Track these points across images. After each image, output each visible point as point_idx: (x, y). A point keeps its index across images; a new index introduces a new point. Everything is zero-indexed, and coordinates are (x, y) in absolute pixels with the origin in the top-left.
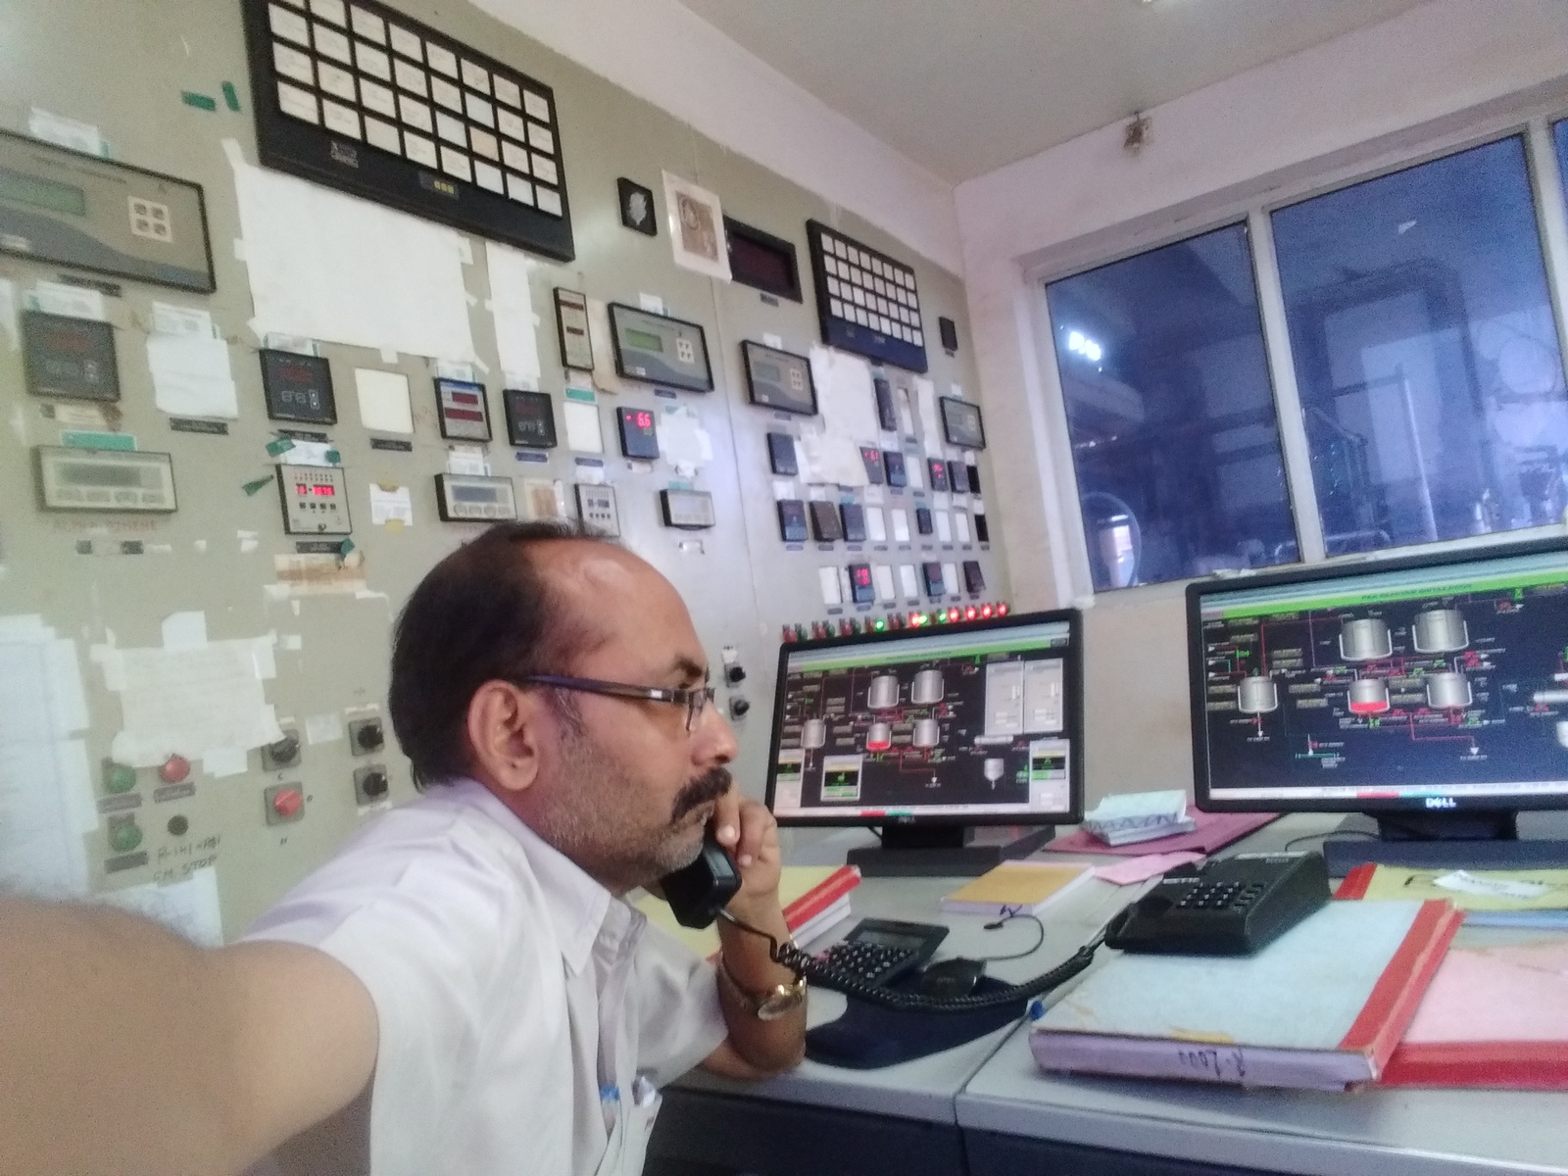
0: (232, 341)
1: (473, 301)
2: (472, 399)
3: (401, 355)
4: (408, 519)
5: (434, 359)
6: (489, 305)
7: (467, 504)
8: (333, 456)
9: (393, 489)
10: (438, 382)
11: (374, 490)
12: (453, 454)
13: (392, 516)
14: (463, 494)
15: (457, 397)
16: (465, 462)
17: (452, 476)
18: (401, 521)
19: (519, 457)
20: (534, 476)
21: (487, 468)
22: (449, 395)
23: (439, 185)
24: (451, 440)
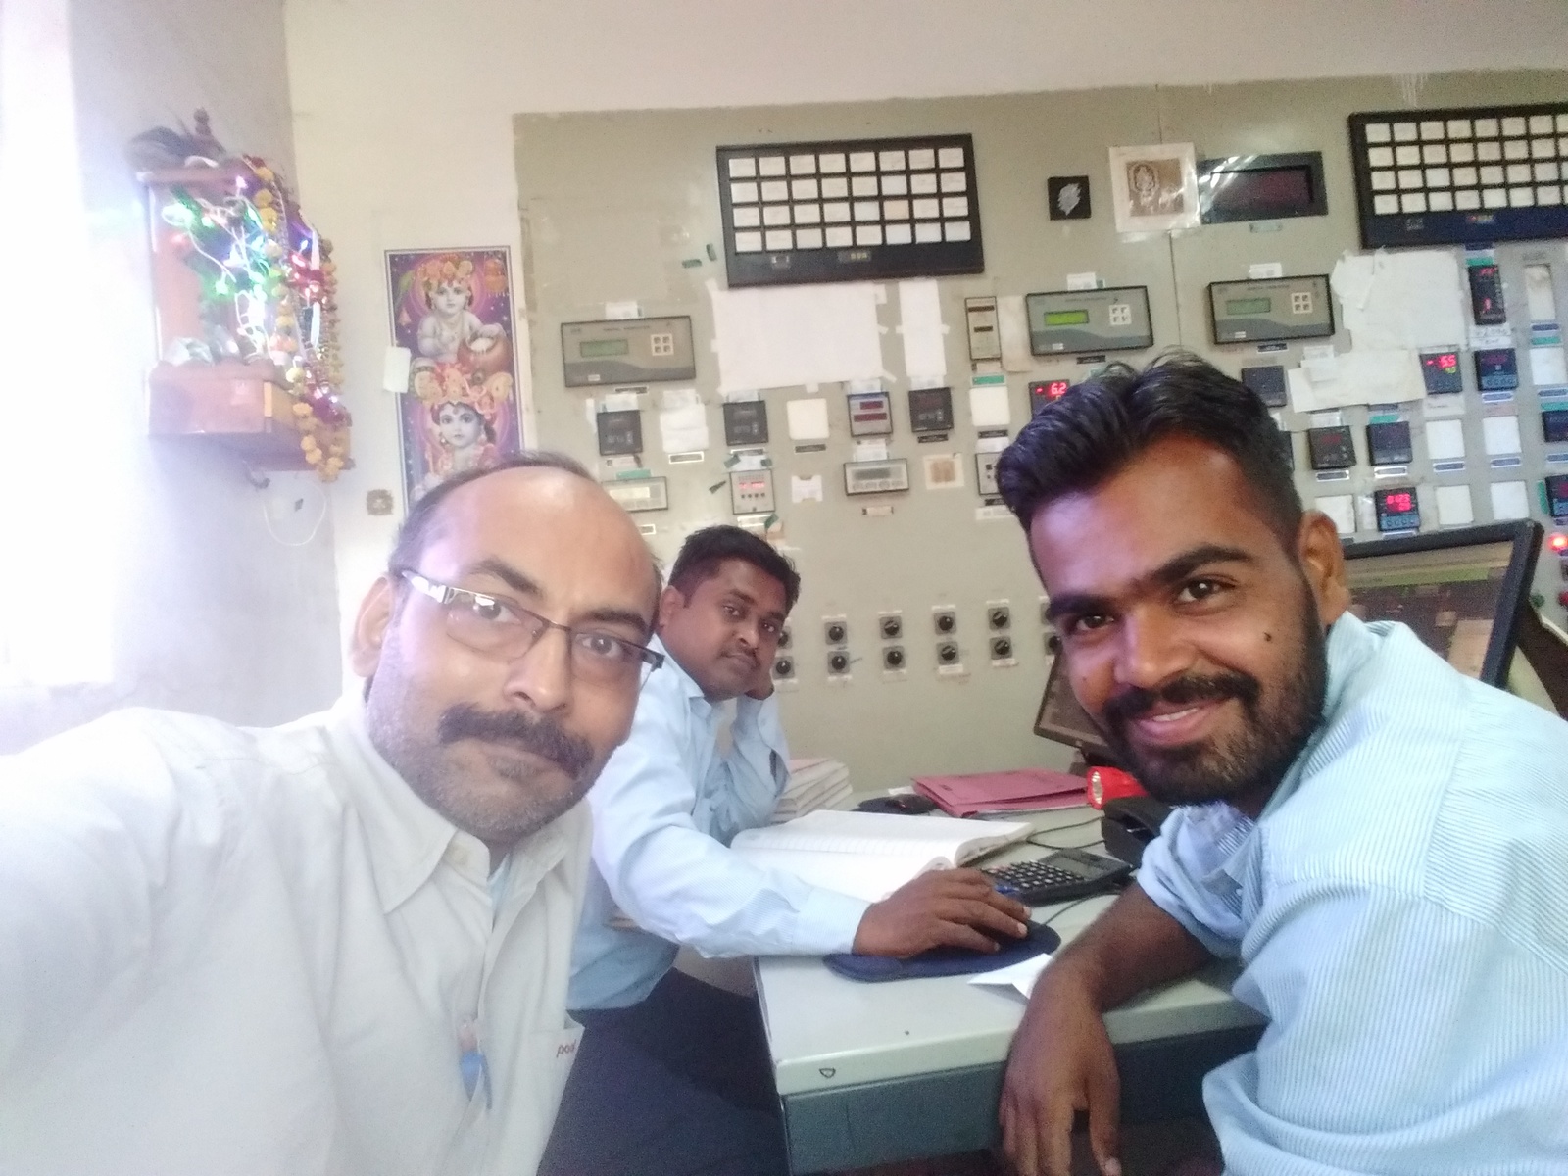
0: (707, 403)
1: (885, 330)
2: (879, 405)
3: (822, 386)
4: (819, 497)
5: (847, 382)
6: (899, 330)
7: (864, 482)
8: (764, 463)
9: (810, 478)
10: (850, 397)
11: (795, 481)
12: (859, 447)
13: (807, 496)
14: (862, 476)
15: (864, 406)
16: (871, 452)
17: (856, 463)
18: (813, 499)
19: (921, 440)
20: (933, 454)
21: (888, 454)
22: (859, 406)
23: (854, 256)
24: (858, 438)
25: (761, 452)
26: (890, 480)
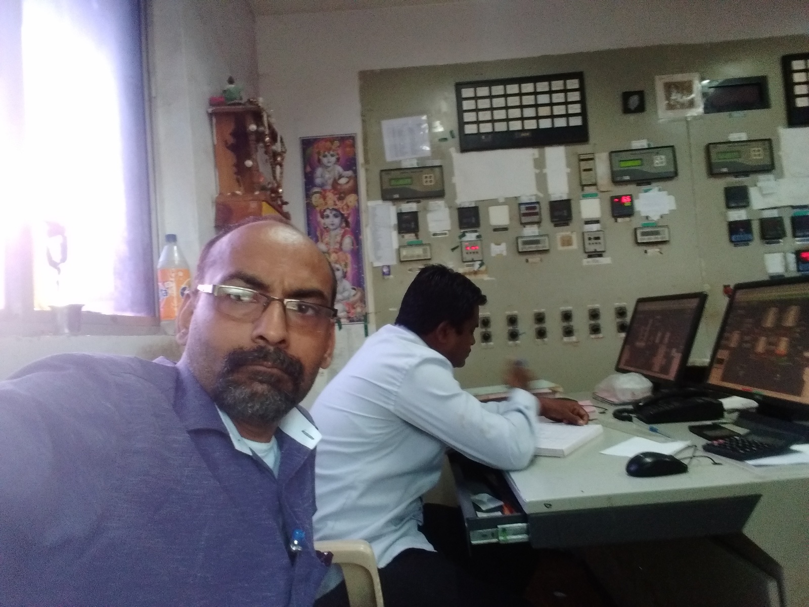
1: (538, 171)
2: (534, 208)
3: (506, 199)
4: (505, 253)
5: (519, 197)
6: (545, 171)
7: (527, 246)
8: (478, 237)
9: (500, 244)
10: (520, 204)
11: (493, 246)
12: (525, 229)
13: (499, 253)
14: (525, 243)
15: (527, 208)
16: (531, 231)
17: (522, 237)
18: (502, 254)
19: (556, 225)
20: (562, 232)
21: (539, 232)
22: (524, 209)
23: (523, 135)
24: (524, 224)
25: (476, 231)
26: (539, 245)
